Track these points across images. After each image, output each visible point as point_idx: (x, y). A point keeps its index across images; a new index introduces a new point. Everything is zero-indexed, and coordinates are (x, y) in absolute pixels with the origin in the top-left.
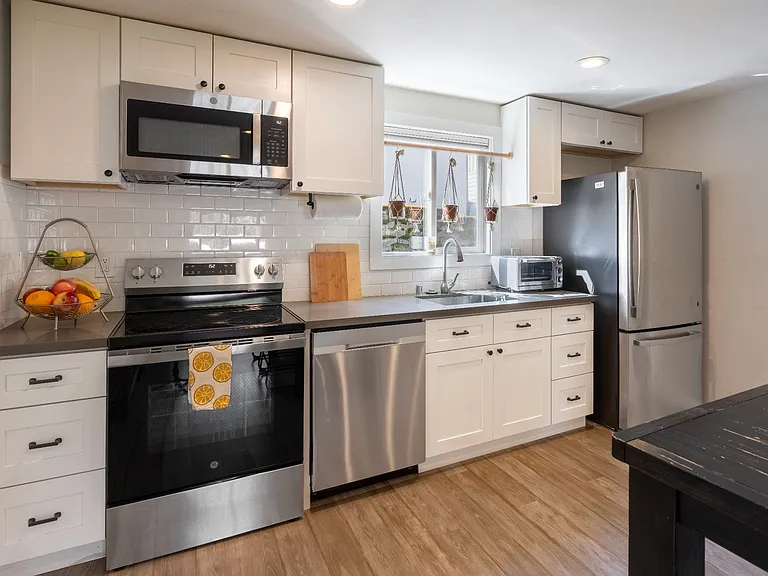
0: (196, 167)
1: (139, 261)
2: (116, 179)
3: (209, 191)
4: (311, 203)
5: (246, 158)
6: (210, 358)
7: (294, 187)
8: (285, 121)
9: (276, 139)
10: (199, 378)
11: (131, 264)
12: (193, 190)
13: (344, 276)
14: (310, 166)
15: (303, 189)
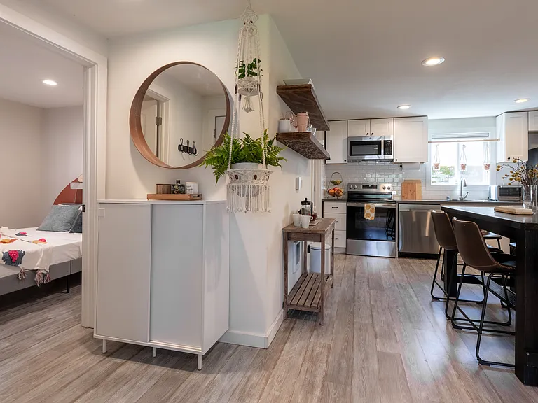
0: (367, 157)
1: (352, 184)
2: (347, 162)
3: (370, 164)
4: (401, 166)
5: (379, 153)
6: (369, 206)
7: (395, 161)
8: (391, 141)
9: (388, 147)
10: (367, 211)
11: (349, 185)
12: (365, 164)
13: (415, 191)
14: (399, 154)
15: (398, 161)
